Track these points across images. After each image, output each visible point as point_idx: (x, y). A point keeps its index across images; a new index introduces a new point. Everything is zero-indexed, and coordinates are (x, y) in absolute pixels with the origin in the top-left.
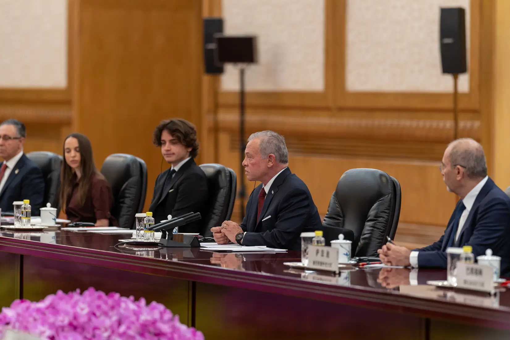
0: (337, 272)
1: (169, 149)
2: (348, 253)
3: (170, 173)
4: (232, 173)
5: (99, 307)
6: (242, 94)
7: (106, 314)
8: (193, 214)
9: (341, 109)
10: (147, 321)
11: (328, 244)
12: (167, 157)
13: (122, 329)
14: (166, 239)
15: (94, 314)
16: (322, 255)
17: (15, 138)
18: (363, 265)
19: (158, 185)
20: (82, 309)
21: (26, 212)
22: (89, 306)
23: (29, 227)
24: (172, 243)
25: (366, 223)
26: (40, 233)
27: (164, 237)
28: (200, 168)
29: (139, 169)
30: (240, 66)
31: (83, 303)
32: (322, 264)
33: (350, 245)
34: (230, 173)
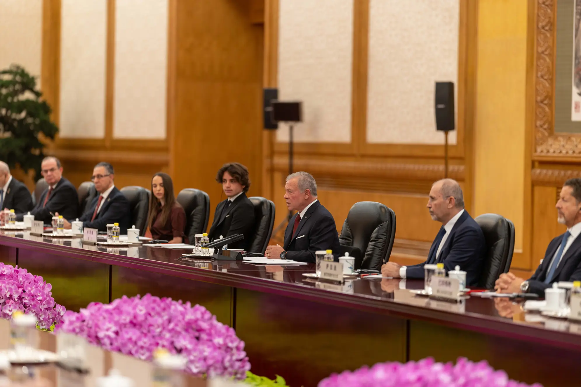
0: (342, 281)
1: (229, 186)
2: (352, 267)
3: (227, 203)
4: (272, 204)
5: (153, 309)
6: (291, 144)
7: (159, 314)
8: (238, 235)
9: (363, 156)
10: (190, 320)
11: (336, 260)
12: (227, 192)
13: (171, 326)
14: (217, 254)
15: (150, 314)
16: (331, 269)
17: (106, 176)
18: (363, 276)
19: (217, 212)
20: (141, 310)
21: (116, 232)
22: (146, 307)
23: (118, 243)
24: (222, 257)
25: (369, 243)
26: (126, 248)
27: (216, 252)
28: (249, 200)
29: (203, 200)
30: (291, 123)
31: (142, 305)
32: (330, 275)
33: (354, 261)
34: (271, 204)
